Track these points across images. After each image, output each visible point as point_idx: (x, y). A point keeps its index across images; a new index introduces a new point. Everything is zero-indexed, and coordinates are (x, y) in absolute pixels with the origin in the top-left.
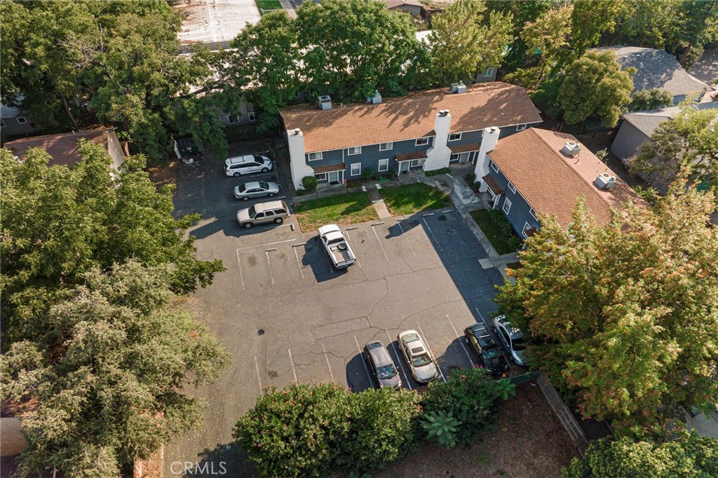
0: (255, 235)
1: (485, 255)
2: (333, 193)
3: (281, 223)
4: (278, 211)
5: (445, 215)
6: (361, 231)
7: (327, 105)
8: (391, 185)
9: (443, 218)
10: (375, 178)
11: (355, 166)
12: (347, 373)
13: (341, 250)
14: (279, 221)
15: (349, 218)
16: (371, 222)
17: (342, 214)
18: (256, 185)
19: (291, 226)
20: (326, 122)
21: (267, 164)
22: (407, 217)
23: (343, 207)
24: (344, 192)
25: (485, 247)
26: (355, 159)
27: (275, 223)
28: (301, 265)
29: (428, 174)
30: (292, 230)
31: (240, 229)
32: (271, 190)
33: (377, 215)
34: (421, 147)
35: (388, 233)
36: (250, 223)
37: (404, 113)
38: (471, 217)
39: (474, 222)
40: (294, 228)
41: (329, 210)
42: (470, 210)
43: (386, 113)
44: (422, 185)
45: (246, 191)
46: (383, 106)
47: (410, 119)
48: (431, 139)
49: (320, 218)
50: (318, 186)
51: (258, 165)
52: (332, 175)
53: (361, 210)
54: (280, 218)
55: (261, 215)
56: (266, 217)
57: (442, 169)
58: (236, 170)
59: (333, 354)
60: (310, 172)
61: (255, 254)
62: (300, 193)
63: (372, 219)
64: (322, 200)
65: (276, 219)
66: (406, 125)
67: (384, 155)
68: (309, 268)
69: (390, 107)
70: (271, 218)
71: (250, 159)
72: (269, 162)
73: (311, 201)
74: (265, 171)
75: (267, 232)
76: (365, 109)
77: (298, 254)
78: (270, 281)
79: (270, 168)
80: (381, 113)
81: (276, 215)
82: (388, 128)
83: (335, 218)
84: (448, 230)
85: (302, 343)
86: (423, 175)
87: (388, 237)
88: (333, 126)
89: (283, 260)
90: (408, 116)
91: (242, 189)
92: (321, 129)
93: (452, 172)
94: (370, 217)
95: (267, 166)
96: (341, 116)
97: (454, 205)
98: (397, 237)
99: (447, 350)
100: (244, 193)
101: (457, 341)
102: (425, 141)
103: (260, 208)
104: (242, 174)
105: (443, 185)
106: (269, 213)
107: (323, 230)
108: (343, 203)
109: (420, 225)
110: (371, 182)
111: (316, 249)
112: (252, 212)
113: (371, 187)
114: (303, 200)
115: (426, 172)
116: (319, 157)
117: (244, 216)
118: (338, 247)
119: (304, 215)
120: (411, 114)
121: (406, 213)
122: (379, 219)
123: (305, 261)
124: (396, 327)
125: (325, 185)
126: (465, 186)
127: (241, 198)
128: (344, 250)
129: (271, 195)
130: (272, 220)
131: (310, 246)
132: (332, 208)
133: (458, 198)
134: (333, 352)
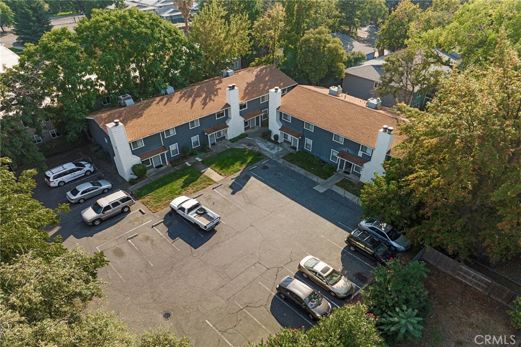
0: (108, 229)
1: (316, 184)
2: (163, 174)
3: (129, 211)
4: (123, 200)
5: (266, 165)
6: (207, 196)
7: (130, 102)
8: (209, 156)
9: (265, 168)
10: (193, 154)
11: (173, 147)
12: (276, 318)
13: (201, 215)
14: (126, 210)
15: (190, 189)
16: (211, 187)
17: (182, 187)
18: (88, 186)
19: (140, 211)
20: (136, 114)
21: (88, 167)
22: (238, 174)
23: (180, 182)
24: (173, 171)
25: (311, 178)
26: (172, 141)
27: (123, 213)
28: (170, 240)
29: (232, 141)
30: (143, 214)
31: (90, 228)
32: (104, 187)
33: (212, 180)
34: (220, 119)
35: (231, 191)
36: (99, 219)
37: (198, 95)
38: (285, 161)
39: (290, 164)
40: (144, 212)
41: (168, 188)
42: (281, 156)
43: (184, 98)
44: (232, 149)
45: (80, 193)
46: (178, 94)
47: (205, 99)
48: (227, 111)
49: (164, 196)
50: (148, 172)
51: (81, 169)
52: (155, 159)
53: (196, 180)
54: (126, 206)
55: (108, 208)
56: (113, 209)
57: (241, 135)
58: (60, 179)
59: (249, 306)
60: (137, 160)
61: (118, 246)
62: (132, 182)
63: (210, 185)
64: (156, 182)
65: (123, 208)
66: (205, 104)
67: (194, 132)
68: (179, 241)
69: (185, 94)
70: (118, 209)
71: (70, 166)
72: (89, 165)
73: (147, 185)
74: (88, 173)
75: (119, 223)
76: (165, 99)
77: (161, 232)
78: (147, 264)
79: (92, 170)
80: (180, 99)
81: (122, 205)
82: (191, 108)
83: (177, 192)
84: (275, 175)
85: (215, 309)
86: (230, 143)
87: (233, 193)
88: (143, 116)
89: (149, 242)
90: (202, 98)
91: (75, 192)
92: (134, 121)
93: (249, 135)
94: (207, 183)
95: (89, 169)
96: (147, 108)
97: (267, 157)
98: (240, 191)
99: (342, 262)
100: (79, 196)
101: (343, 253)
102: (222, 114)
103: (104, 202)
104: (66, 181)
105: (248, 146)
106: (115, 204)
107: (176, 203)
108: (177, 179)
109: (252, 178)
110: (192, 158)
111: (176, 222)
112: (97, 208)
113: (193, 161)
114: (139, 187)
115: (230, 140)
116: (141, 145)
117: (89, 214)
118: (196, 213)
119: (147, 199)
120: (204, 95)
121: (235, 172)
122: (215, 182)
123: (172, 235)
124: (290, 260)
125: (152, 170)
126: (266, 142)
127: (77, 201)
128: (203, 213)
129: (106, 191)
130: (120, 210)
131: (169, 221)
132: (169, 185)
133: (266, 151)
134: (249, 305)
